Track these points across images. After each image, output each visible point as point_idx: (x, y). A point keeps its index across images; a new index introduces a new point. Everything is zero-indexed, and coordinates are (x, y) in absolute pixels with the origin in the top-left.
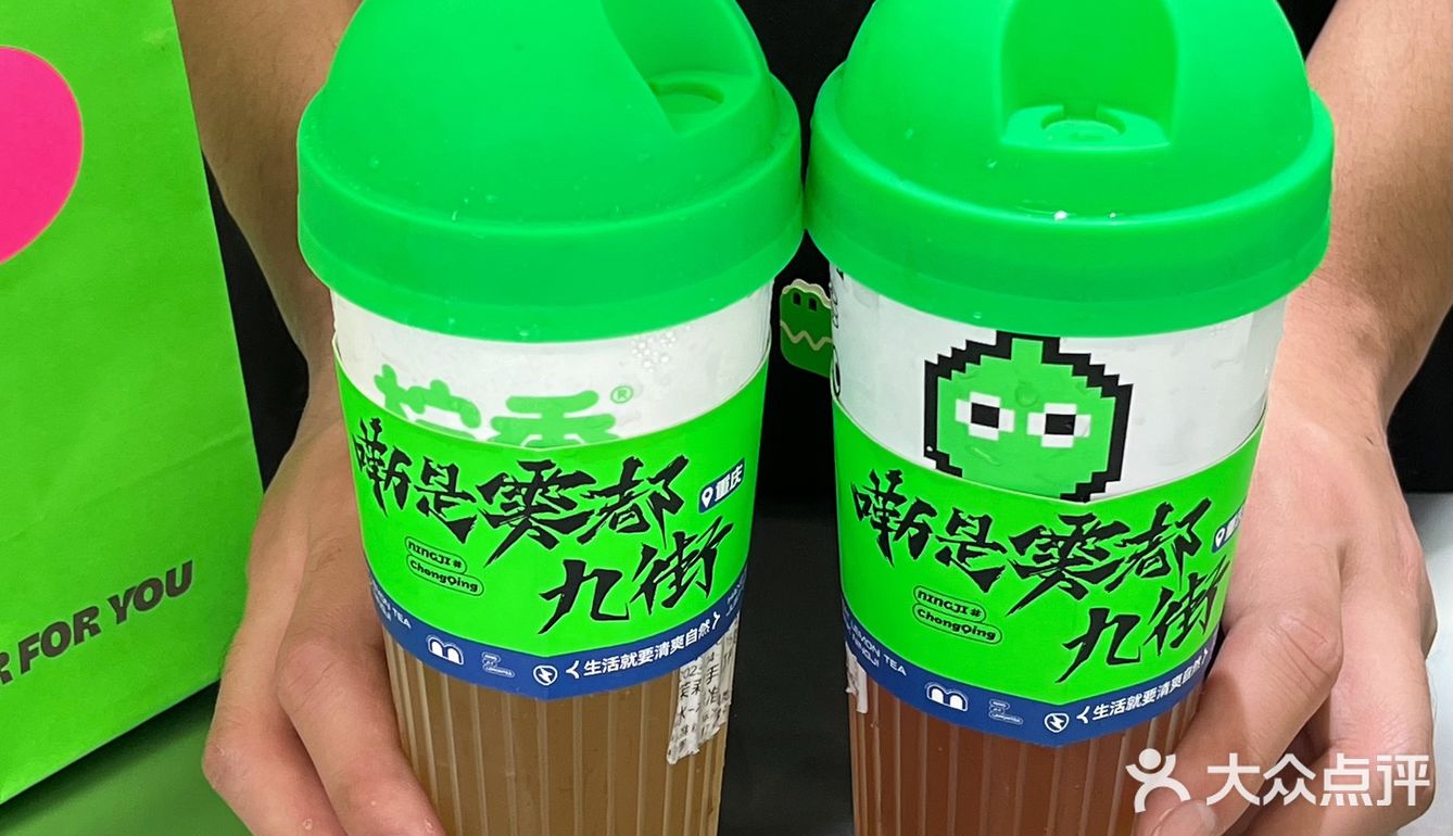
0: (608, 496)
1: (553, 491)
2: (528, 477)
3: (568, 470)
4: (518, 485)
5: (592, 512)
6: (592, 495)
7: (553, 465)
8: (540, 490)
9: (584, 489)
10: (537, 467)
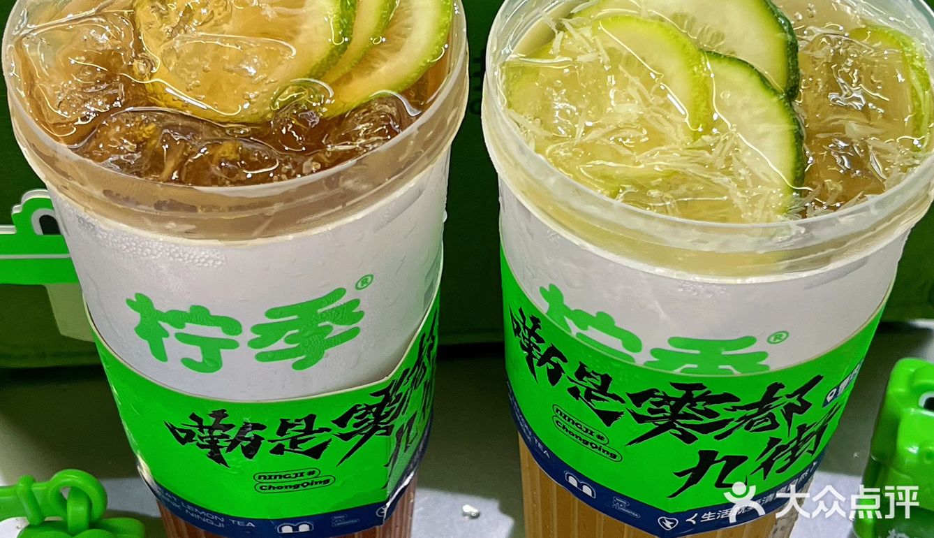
0: (747, 410)
1: (700, 406)
2: (680, 394)
3: (716, 391)
4: (667, 399)
5: (732, 420)
6: (734, 409)
7: (705, 388)
8: (688, 404)
9: (729, 405)
10: (689, 388)
